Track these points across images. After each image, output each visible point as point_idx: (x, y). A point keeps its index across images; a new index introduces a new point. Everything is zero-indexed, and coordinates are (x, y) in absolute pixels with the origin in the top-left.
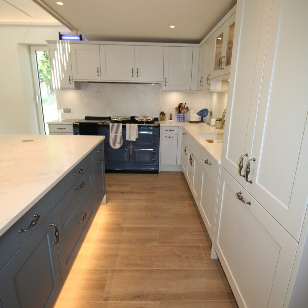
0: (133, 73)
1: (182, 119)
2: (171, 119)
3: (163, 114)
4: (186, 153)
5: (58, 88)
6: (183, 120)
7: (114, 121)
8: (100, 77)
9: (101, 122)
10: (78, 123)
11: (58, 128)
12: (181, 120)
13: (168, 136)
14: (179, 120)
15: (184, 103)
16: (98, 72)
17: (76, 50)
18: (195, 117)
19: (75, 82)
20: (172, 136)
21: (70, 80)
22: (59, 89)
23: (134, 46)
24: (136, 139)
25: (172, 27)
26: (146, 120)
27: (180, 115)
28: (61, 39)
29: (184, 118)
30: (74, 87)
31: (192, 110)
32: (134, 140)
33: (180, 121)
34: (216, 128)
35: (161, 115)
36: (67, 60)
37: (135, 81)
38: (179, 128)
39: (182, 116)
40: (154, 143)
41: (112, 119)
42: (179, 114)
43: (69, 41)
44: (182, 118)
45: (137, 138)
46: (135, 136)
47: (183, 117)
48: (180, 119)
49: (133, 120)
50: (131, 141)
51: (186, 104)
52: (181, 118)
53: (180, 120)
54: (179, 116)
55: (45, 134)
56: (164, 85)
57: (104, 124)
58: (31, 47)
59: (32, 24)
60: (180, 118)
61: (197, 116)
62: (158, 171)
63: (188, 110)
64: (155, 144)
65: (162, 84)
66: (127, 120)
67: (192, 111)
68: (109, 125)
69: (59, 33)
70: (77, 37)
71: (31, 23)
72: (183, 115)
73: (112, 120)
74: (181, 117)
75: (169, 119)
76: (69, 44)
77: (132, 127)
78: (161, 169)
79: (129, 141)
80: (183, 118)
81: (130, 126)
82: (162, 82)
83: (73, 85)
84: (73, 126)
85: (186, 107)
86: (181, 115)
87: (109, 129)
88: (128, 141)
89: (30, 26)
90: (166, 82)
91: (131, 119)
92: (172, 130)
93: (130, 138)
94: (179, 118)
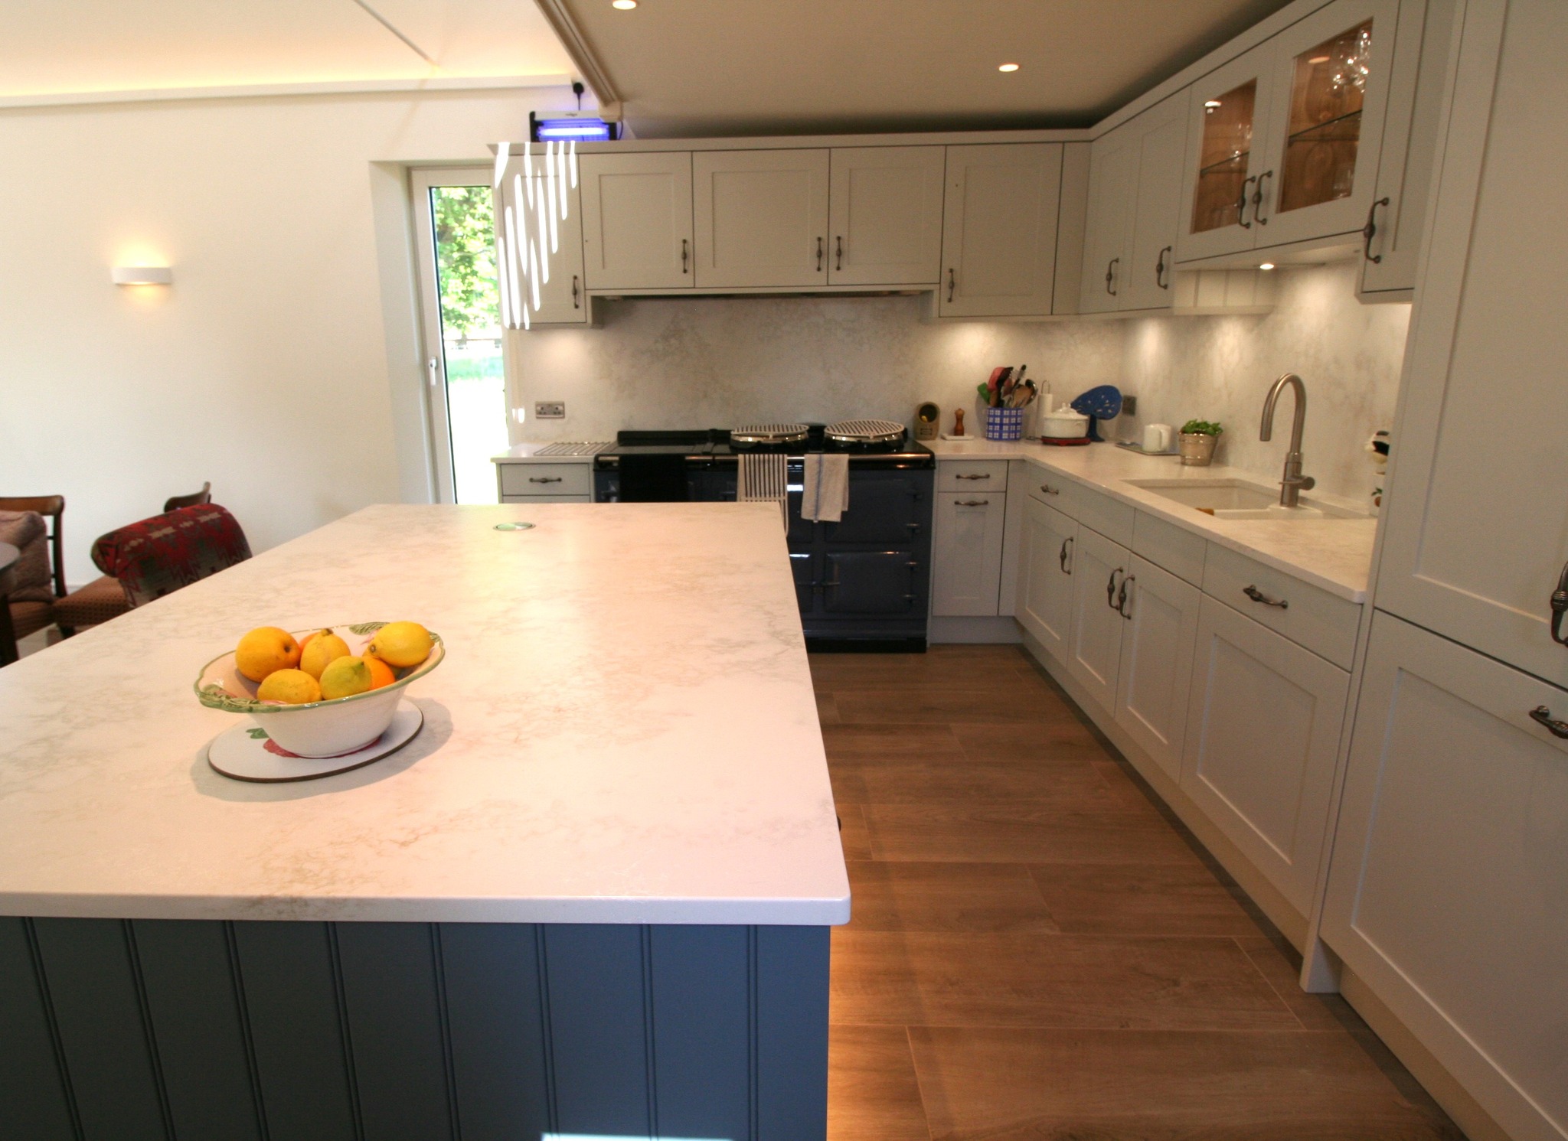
0: (820, 254)
1: (1009, 432)
2: (958, 431)
3: (929, 411)
4: (1066, 568)
5: (523, 325)
6: (1012, 436)
7: (749, 446)
8: (689, 276)
9: (699, 451)
10: (617, 458)
11: (531, 480)
12: (1005, 435)
13: (964, 498)
14: (997, 435)
15: (1017, 368)
16: (685, 256)
17: (600, 176)
18: (1065, 420)
19: (595, 299)
20: (980, 498)
21: (575, 292)
22: (527, 327)
23: (828, 150)
24: (843, 514)
25: (1009, 68)
26: (875, 437)
27: (1002, 416)
28: (535, 137)
29: (1019, 427)
30: (590, 320)
31: (1049, 393)
32: (834, 516)
33: (1000, 439)
34: (1183, 463)
35: (924, 417)
36: (564, 215)
37: (828, 285)
38: (1011, 464)
39: (1010, 416)
40: (914, 529)
41: (732, 437)
42: (998, 412)
43: (573, 143)
44: (1010, 424)
45: (846, 509)
46: (841, 504)
47: (1013, 420)
48: (1001, 432)
49: (817, 440)
50: (820, 522)
51: (1024, 368)
52: (1005, 428)
53: (1001, 436)
54: (998, 420)
55: (456, 502)
56: (945, 298)
57: (717, 458)
58: (416, 175)
59: (428, 87)
60: (1001, 425)
61: (1074, 415)
62: (925, 642)
63: (1034, 392)
64: (917, 531)
65: (936, 294)
66: (797, 442)
67: (1049, 399)
68: (736, 463)
69: (532, 115)
70: (598, 127)
71: (424, 81)
72: (1014, 412)
73: (738, 442)
74: (1006, 421)
75: (950, 434)
76: (573, 157)
77: (825, 465)
78: (935, 634)
79: (815, 522)
80: (1013, 428)
81: (820, 462)
82: (938, 286)
83: (585, 314)
84: (595, 470)
85: (1023, 382)
86: (1006, 412)
87: (735, 479)
88: (811, 522)
89: (420, 94)
90: (952, 285)
91: (810, 437)
92: (984, 474)
93: (817, 511)
94: (997, 428)
